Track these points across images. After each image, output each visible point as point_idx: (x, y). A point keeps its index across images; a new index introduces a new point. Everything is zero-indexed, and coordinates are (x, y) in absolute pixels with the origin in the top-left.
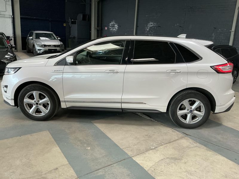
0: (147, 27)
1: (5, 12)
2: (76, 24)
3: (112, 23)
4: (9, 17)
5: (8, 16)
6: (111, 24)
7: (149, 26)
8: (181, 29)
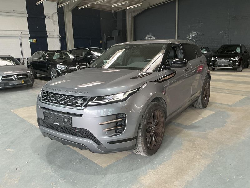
0: (190, 36)
1: (53, 32)
2: (114, 40)
3: (148, 36)
4: (58, 38)
5: (57, 36)
6: (146, 37)
7: (192, 35)
8: (226, 36)
